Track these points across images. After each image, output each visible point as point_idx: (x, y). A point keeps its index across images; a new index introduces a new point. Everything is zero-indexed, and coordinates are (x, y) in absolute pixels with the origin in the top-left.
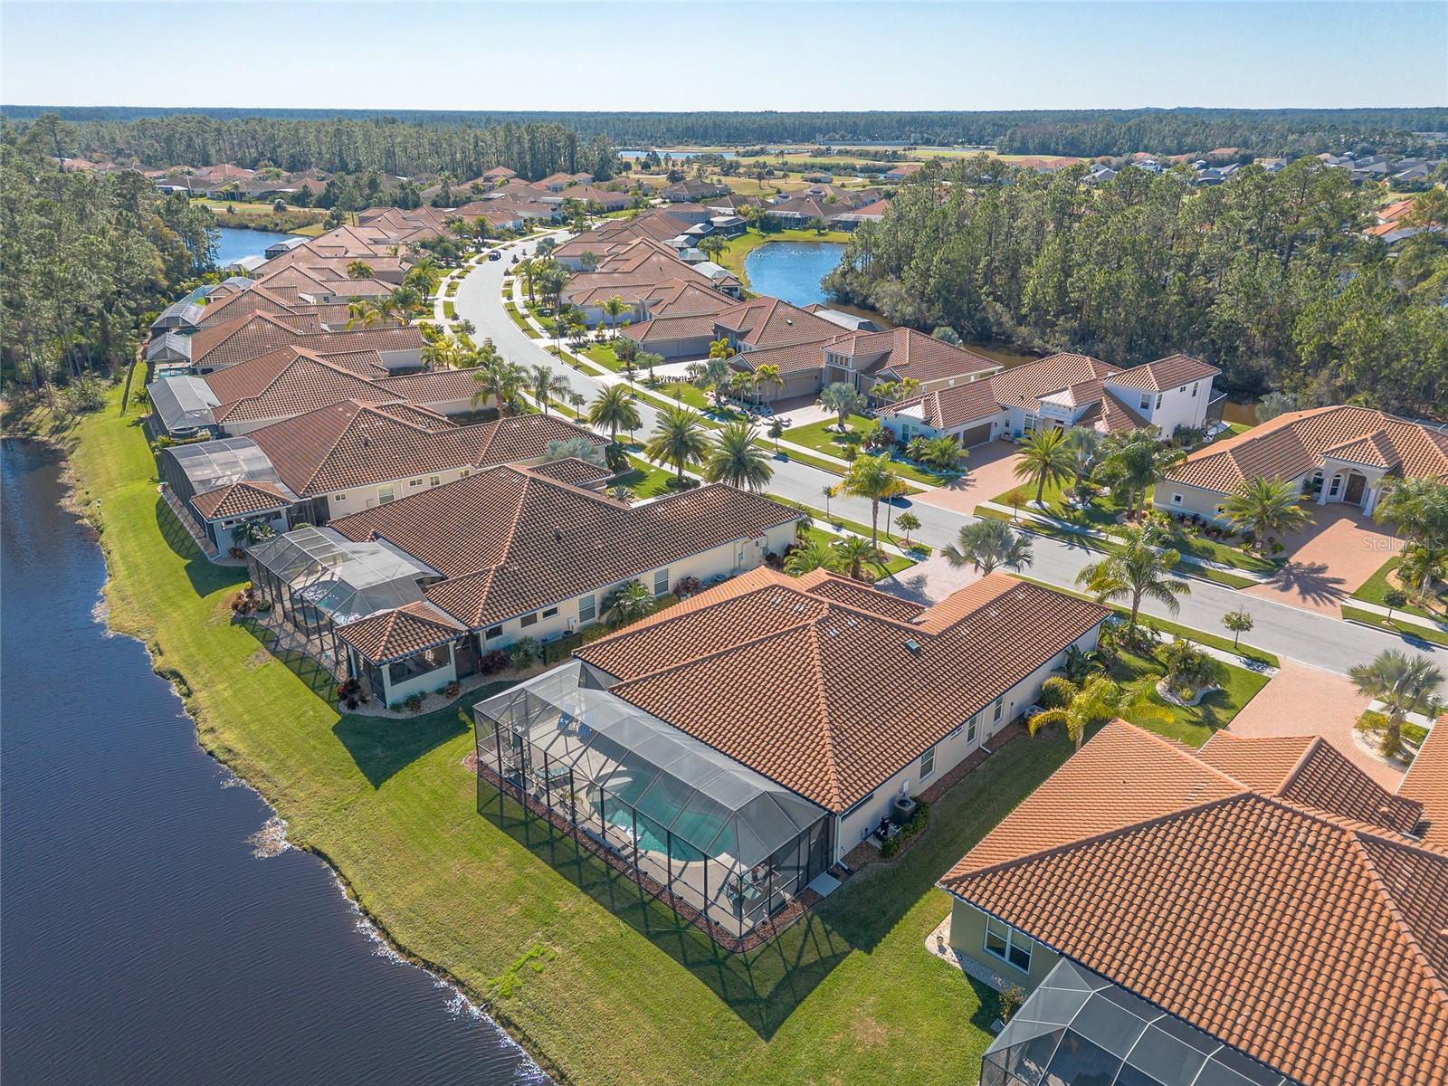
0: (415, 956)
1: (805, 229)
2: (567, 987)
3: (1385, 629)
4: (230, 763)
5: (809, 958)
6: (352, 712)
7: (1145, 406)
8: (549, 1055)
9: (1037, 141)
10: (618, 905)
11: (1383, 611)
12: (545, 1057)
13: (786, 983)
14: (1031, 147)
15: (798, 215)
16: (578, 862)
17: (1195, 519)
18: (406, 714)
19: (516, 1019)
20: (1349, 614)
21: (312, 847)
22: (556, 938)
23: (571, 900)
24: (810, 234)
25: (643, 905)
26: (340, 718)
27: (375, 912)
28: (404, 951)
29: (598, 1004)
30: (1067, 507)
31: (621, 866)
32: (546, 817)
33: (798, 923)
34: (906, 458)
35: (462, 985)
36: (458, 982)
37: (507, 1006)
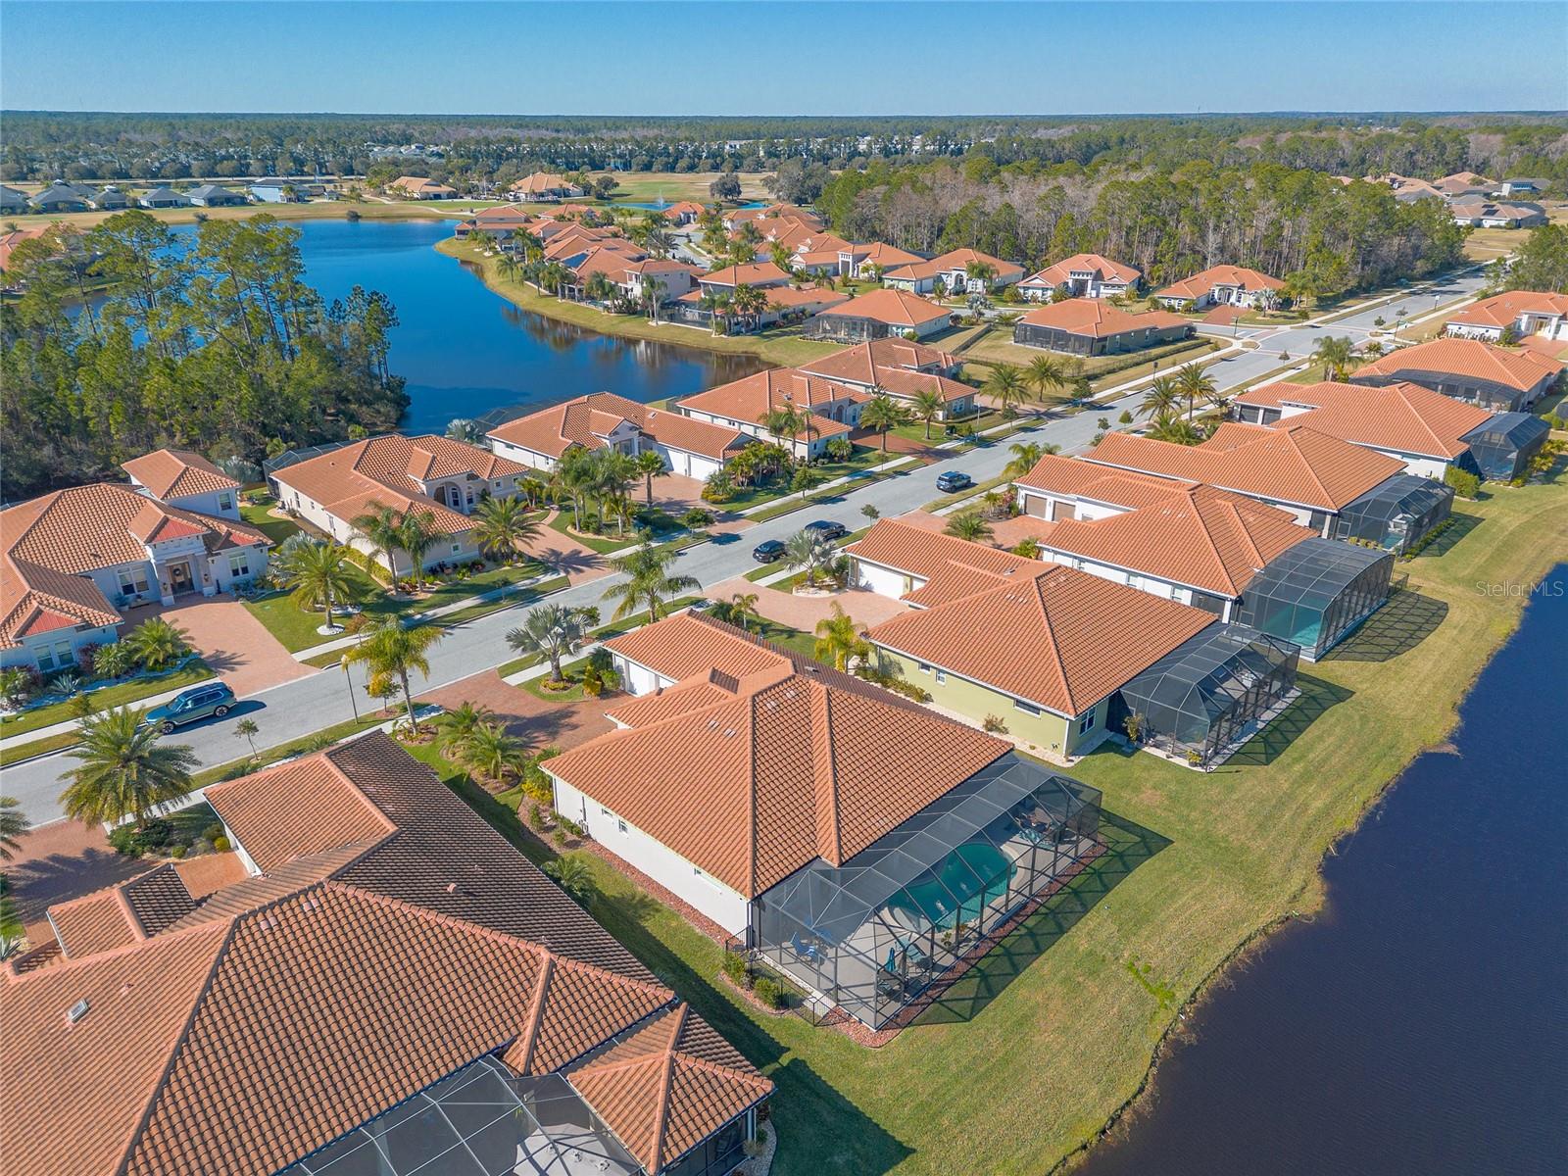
2: (1161, 948)
12: (1217, 970)
13: (1126, 830)
16: (1032, 934)
17: (442, 566)
19: (1191, 990)
22: (1117, 954)
23: (1079, 939)
27: (1104, 1118)
35: (1166, 1033)
36: (1165, 1036)
37: (1182, 995)
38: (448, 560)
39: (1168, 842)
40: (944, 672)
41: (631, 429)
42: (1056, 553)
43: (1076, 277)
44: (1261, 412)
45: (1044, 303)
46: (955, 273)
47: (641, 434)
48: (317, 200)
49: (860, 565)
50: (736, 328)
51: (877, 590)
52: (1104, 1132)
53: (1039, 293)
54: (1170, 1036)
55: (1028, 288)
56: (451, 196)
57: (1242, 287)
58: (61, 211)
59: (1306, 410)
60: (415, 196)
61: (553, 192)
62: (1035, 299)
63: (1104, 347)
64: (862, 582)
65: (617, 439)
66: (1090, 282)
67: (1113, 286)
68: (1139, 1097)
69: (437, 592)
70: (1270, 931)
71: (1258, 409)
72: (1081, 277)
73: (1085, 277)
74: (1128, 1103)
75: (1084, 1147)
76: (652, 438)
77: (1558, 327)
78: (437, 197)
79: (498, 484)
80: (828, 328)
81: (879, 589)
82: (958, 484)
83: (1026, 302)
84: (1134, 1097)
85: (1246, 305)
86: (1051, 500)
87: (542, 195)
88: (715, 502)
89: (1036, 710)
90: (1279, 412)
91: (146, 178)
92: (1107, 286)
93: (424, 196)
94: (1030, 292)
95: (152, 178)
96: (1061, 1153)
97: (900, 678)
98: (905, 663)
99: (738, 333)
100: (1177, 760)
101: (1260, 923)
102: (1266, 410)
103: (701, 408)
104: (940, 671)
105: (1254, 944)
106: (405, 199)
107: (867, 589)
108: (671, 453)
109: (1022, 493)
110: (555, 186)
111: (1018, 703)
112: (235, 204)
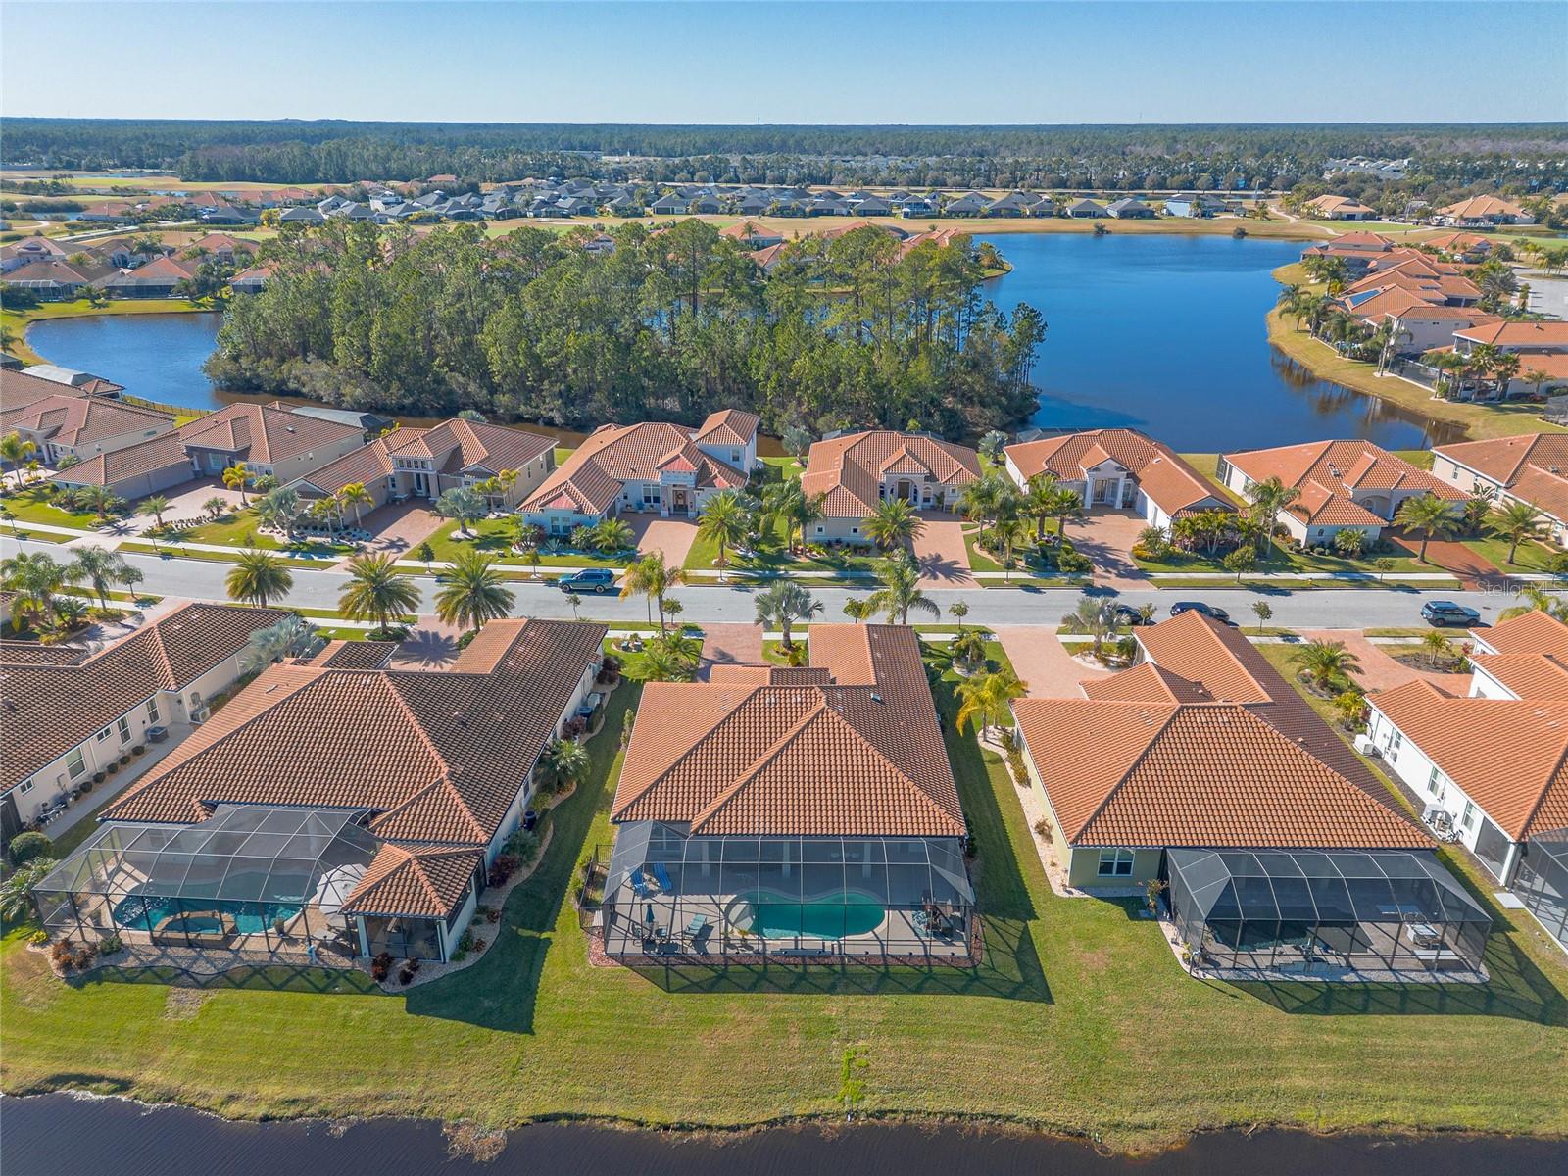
0: (753, 1125)
1: (71, 300)
2: (900, 1061)
3: (1009, 587)
4: (306, 1113)
5: (1015, 943)
6: (409, 986)
7: (736, 458)
8: (936, 1110)
9: (227, 166)
10: (869, 987)
11: (1003, 575)
12: (935, 1114)
13: (1022, 966)
14: (222, 173)
15: (52, 284)
16: (802, 977)
17: (838, 542)
18: (471, 959)
19: (885, 1107)
20: (983, 583)
21: (533, 1118)
22: (852, 1037)
23: (834, 1006)
24: (82, 307)
25: (886, 975)
26: (404, 999)
27: (676, 1119)
28: (739, 1128)
29: (932, 1055)
30: (743, 557)
31: (833, 960)
32: (731, 962)
33: (983, 926)
34: (574, 549)
35: (816, 1116)
36: (810, 1117)
37: (869, 1104)
38: (845, 539)
39: (1050, 1000)
41: (1118, 469)
47: (1130, 477)
48: (1224, 216)
50: (1465, 394)
52: (667, 1128)
54: (817, 1122)
56: (1366, 216)
58: (1001, 216)
60: (1327, 215)
61: (1491, 218)
65: (1099, 475)
68: (724, 1133)
69: (817, 560)
70: (1045, 1131)
74: (709, 1127)
75: (640, 1124)
76: (1138, 483)
78: (1351, 217)
79: (953, 491)
82: (1449, 618)
84: (720, 1128)
87: (1476, 220)
88: (1138, 557)
91: (1105, 188)
93: (1336, 215)
95: (1111, 189)
96: (620, 1111)
100: (1177, 947)
101: (1038, 1115)
105: (1009, 1127)
106: (1315, 217)
110: (1496, 211)
112: (1143, 217)
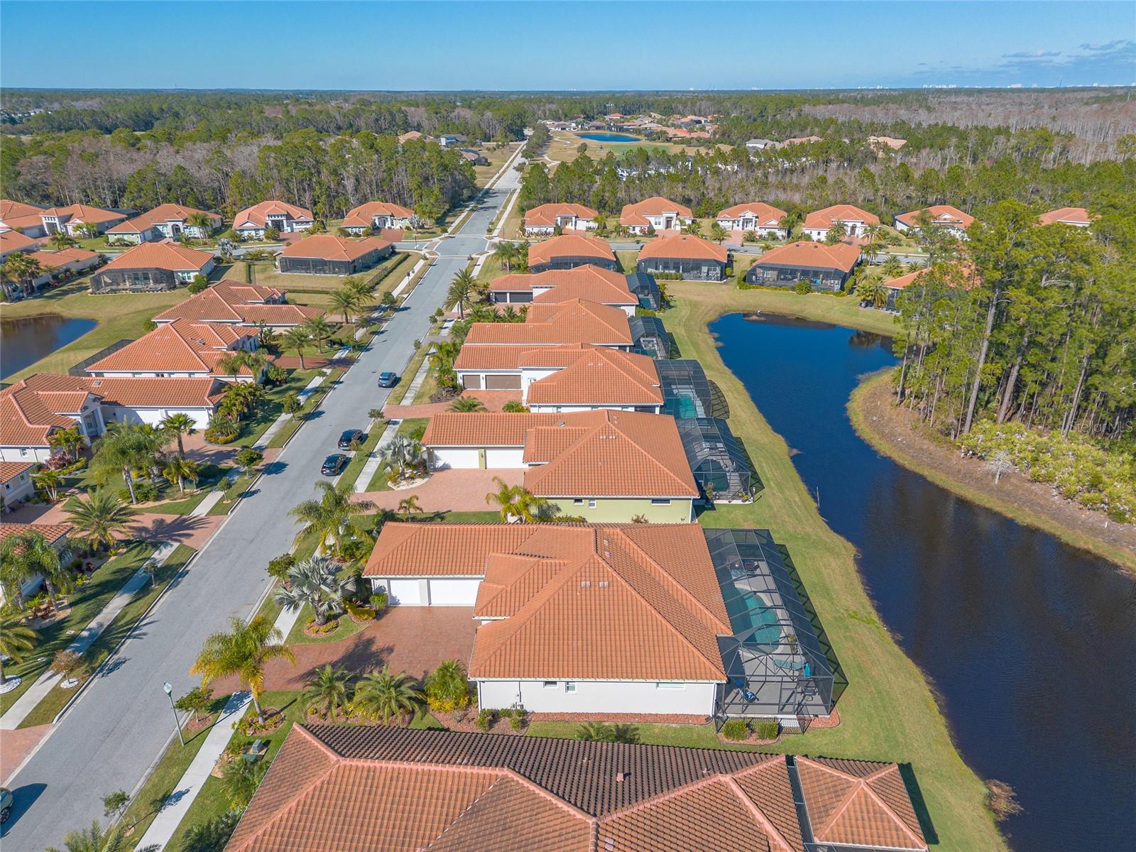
40: (594, 499)
42: (540, 407)
43: (273, 218)
44: (508, 295)
45: (260, 240)
46: (170, 224)
47: (102, 403)
49: (435, 452)
50: (15, 294)
51: (453, 466)
53: (253, 233)
55: (243, 230)
57: (392, 216)
59: (546, 290)
62: (251, 238)
63: (355, 267)
64: (439, 464)
65: (86, 413)
66: (285, 222)
67: (302, 222)
69: (72, 605)
71: (506, 293)
72: (277, 218)
73: (280, 218)
76: (116, 403)
77: (576, 222)
80: (109, 281)
81: (454, 465)
83: (244, 241)
85: (398, 227)
86: (483, 375)
88: (226, 443)
89: (667, 501)
90: (532, 293)
92: (297, 223)
94: (246, 233)
97: (559, 515)
98: (560, 503)
99: (19, 299)
100: (734, 502)
102: (510, 293)
103: (114, 367)
104: (591, 499)
107: (445, 468)
108: (140, 413)
109: (460, 375)
111: (654, 501)
